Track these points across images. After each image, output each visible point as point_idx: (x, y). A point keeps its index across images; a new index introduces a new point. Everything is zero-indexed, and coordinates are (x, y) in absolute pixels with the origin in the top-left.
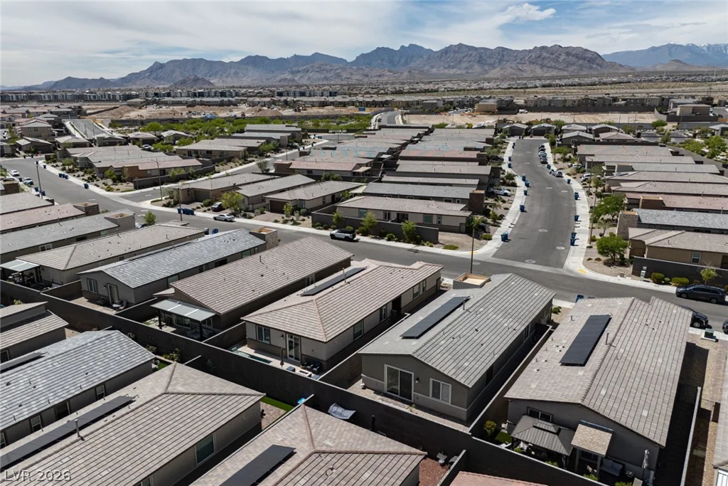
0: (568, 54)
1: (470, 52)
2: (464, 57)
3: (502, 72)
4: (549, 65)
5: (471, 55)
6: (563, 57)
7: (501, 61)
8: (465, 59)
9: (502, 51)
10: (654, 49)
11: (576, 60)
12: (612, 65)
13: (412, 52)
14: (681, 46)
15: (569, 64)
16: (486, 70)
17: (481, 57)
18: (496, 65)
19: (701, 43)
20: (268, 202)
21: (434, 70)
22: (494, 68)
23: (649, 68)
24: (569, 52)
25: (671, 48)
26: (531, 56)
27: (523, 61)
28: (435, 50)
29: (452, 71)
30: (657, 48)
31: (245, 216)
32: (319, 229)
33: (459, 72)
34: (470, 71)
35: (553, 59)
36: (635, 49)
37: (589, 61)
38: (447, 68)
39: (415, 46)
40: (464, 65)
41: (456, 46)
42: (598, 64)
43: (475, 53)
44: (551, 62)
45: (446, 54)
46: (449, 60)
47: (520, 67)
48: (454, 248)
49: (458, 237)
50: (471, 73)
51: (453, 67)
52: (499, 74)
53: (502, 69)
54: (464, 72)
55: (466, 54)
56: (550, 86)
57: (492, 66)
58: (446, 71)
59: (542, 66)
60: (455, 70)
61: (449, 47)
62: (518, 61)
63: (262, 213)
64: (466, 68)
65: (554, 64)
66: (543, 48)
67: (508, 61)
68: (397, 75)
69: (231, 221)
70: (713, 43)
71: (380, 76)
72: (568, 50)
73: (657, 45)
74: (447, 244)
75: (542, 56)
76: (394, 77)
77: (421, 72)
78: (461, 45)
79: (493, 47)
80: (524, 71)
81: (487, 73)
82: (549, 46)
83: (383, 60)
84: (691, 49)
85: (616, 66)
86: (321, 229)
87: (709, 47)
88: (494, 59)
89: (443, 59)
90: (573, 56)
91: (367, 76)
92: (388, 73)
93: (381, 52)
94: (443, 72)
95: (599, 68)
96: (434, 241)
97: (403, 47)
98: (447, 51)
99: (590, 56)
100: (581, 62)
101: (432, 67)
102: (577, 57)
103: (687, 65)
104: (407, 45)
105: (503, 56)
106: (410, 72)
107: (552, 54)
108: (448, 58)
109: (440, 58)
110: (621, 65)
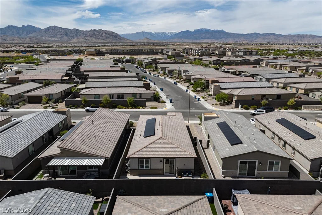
0: (106, 33)
1: (61, 30)
2: (58, 32)
3: (78, 40)
4: (99, 38)
5: (61, 32)
6: (104, 35)
7: (76, 35)
8: (59, 33)
9: (76, 31)
10: (137, 33)
11: (110, 36)
12: (124, 39)
13: (29, 29)
14: (147, 32)
15: (107, 38)
16: (70, 39)
17: (66, 33)
18: (74, 37)
19: (153, 32)
20: (26, 97)
21: (43, 38)
22: (74, 38)
23: (137, 40)
24: (106, 32)
25: (144, 33)
26: (90, 33)
27: (87, 36)
28: (42, 29)
29: (53, 39)
30: (138, 33)
31: (13, 108)
32: (73, 108)
33: (57, 39)
34: (62, 39)
35: (100, 35)
36: (131, 33)
37: (115, 37)
38: (50, 37)
39: (30, 26)
40: (59, 36)
41: (53, 27)
42: (118, 38)
43: (63, 31)
44: (100, 37)
45: (48, 30)
46: (50, 33)
47: (86, 38)
48: (156, 108)
49: (152, 103)
50: (63, 40)
51: (53, 37)
52: (77, 41)
53: (78, 39)
54: (59, 39)
55: (59, 31)
56: (105, 46)
57: (73, 37)
58: (50, 39)
59: (96, 38)
60: (54, 38)
61: (49, 27)
62: (85, 35)
63: (24, 105)
64: (60, 38)
65: (101, 37)
66: (95, 30)
67: (80, 35)
68: (23, 40)
69: (6, 112)
70: (157, 32)
71: (13, 40)
72: (105, 32)
73: (139, 32)
74: (151, 107)
75: (95, 33)
76: (22, 41)
77: (36, 39)
78: (55, 27)
79: (72, 29)
80: (88, 40)
81: (71, 40)
82: (97, 30)
83: (13, 32)
84: (150, 34)
85: (126, 39)
86: (74, 109)
87: (156, 33)
88: (73, 34)
89: (47, 32)
90: (108, 34)
91: (5, 40)
92: (18, 39)
93: (10, 28)
94: (48, 39)
95: (119, 40)
96: (144, 106)
97: (23, 26)
98: (49, 29)
99: (115, 35)
100: (112, 37)
101: (42, 36)
102: (110, 35)
103: (150, 40)
104: (26, 25)
105: (77, 33)
106: (30, 38)
107: (99, 33)
108: (50, 32)
109: (46, 32)
110: (127, 39)
